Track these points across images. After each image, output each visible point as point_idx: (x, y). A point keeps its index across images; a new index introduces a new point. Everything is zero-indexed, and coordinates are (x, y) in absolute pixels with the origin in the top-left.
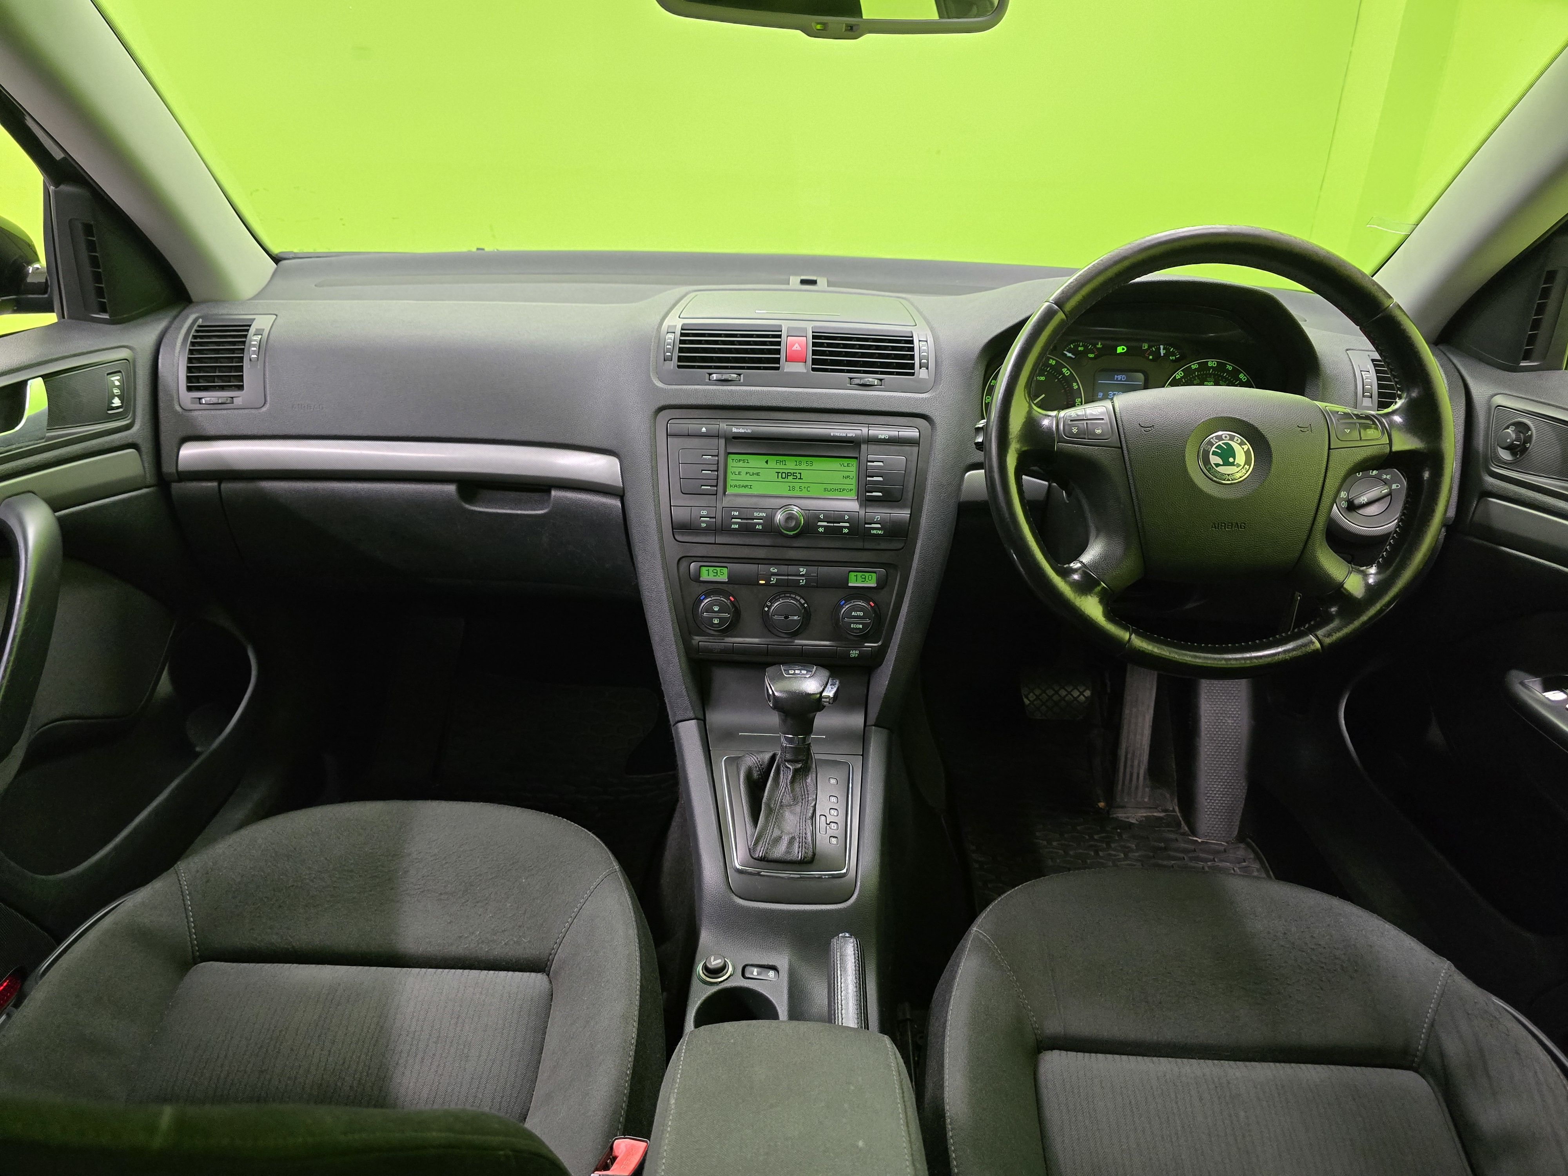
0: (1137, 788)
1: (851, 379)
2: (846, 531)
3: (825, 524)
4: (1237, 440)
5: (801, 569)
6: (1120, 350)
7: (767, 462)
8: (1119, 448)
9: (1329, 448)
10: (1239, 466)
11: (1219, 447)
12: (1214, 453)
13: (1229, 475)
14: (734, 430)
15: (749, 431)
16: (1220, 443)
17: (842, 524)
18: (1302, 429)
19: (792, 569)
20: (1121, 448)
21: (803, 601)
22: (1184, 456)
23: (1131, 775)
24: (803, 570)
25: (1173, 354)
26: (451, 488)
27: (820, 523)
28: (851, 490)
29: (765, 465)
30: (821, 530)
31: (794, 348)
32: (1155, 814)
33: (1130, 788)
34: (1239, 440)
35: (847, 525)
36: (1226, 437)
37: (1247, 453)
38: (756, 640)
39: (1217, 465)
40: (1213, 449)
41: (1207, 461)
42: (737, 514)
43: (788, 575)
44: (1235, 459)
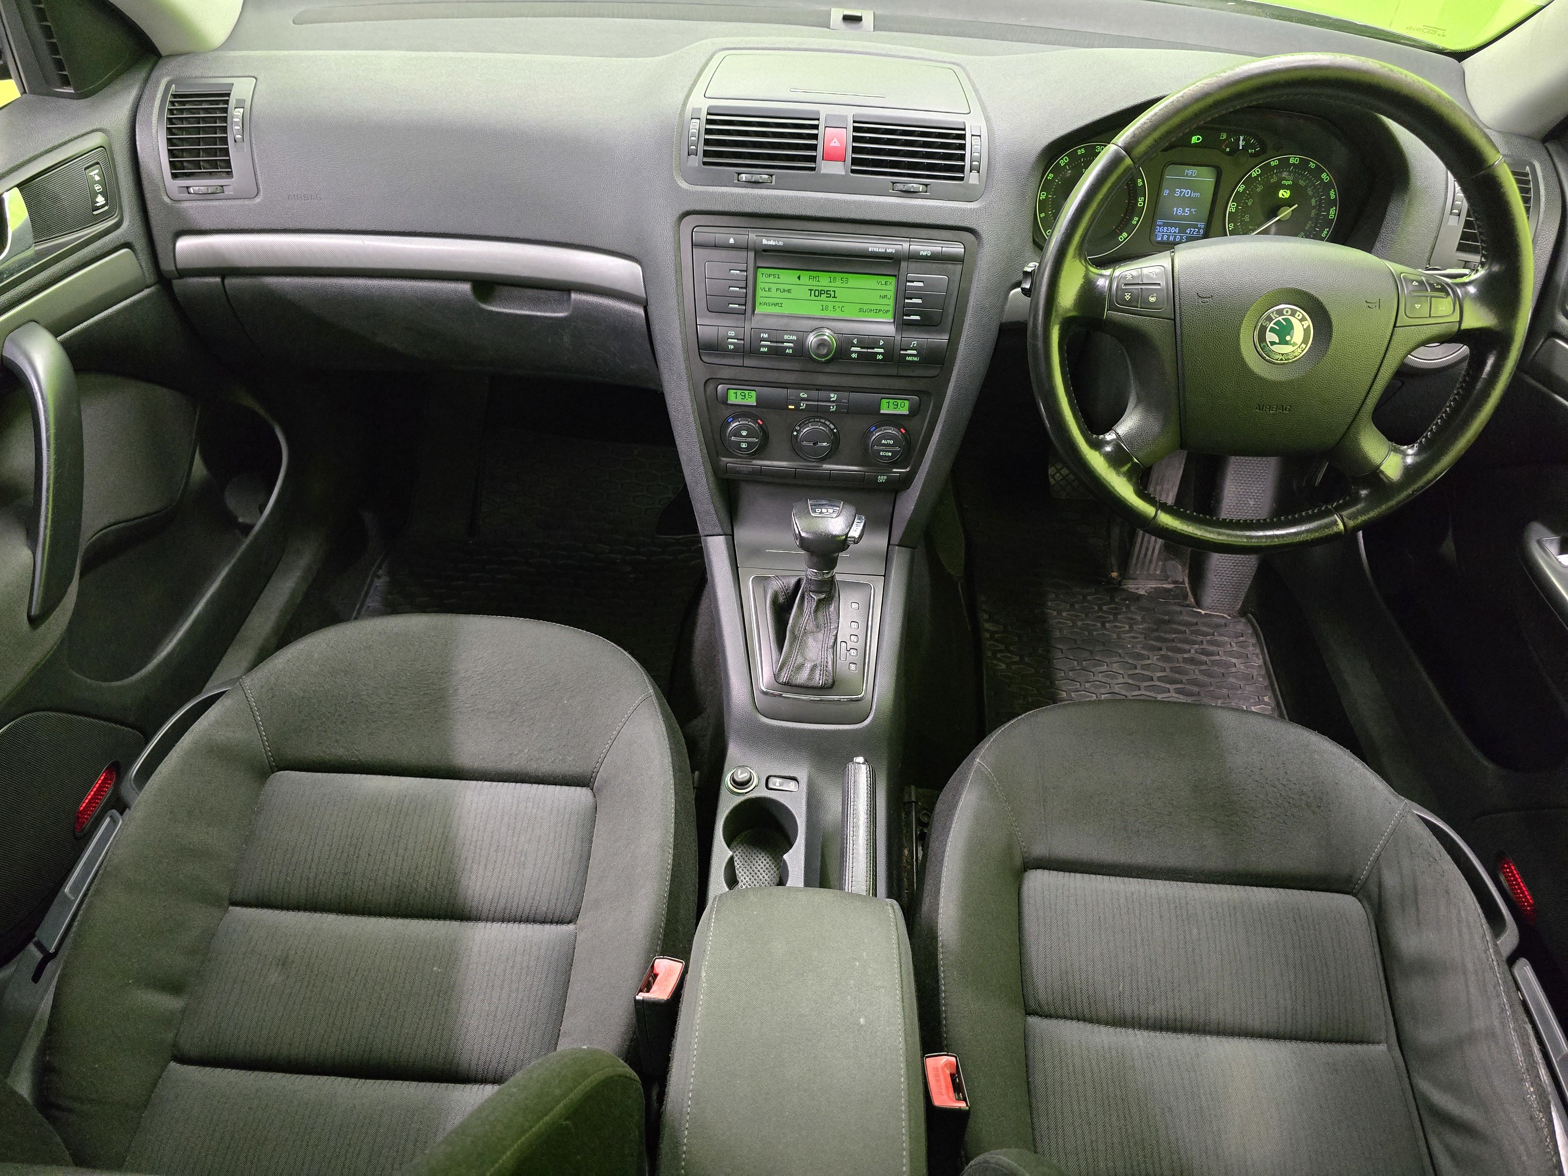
0: (1151, 561)
1: (894, 183)
2: (880, 357)
3: (858, 349)
4: (1299, 316)
5: (832, 395)
6: (1194, 140)
7: (799, 278)
8: (1171, 319)
9: (1395, 326)
10: (1294, 344)
11: (1278, 323)
12: (1272, 330)
13: (1283, 354)
14: (765, 242)
15: (781, 243)
16: (1280, 318)
17: (876, 350)
18: (1370, 305)
19: (822, 394)
20: (1174, 320)
21: (832, 427)
22: (1239, 333)
23: (1147, 549)
24: (833, 396)
25: (1253, 146)
26: (466, 287)
27: (853, 349)
28: (887, 311)
29: (797, 281)
30: (854, 356)
31: (832, 144)
32: (1165, 586)
33: (1143, 563)
34: (1301, 315)
35: (882, 350)
36: (1287, 312)
37: (1306, 331)
38: (785, 464)
39: (1273, 343)
40: (1272, 325)
41: (1262, 338)
42: (766, 336)
43: (818, 401)
44: (1292, 338)
